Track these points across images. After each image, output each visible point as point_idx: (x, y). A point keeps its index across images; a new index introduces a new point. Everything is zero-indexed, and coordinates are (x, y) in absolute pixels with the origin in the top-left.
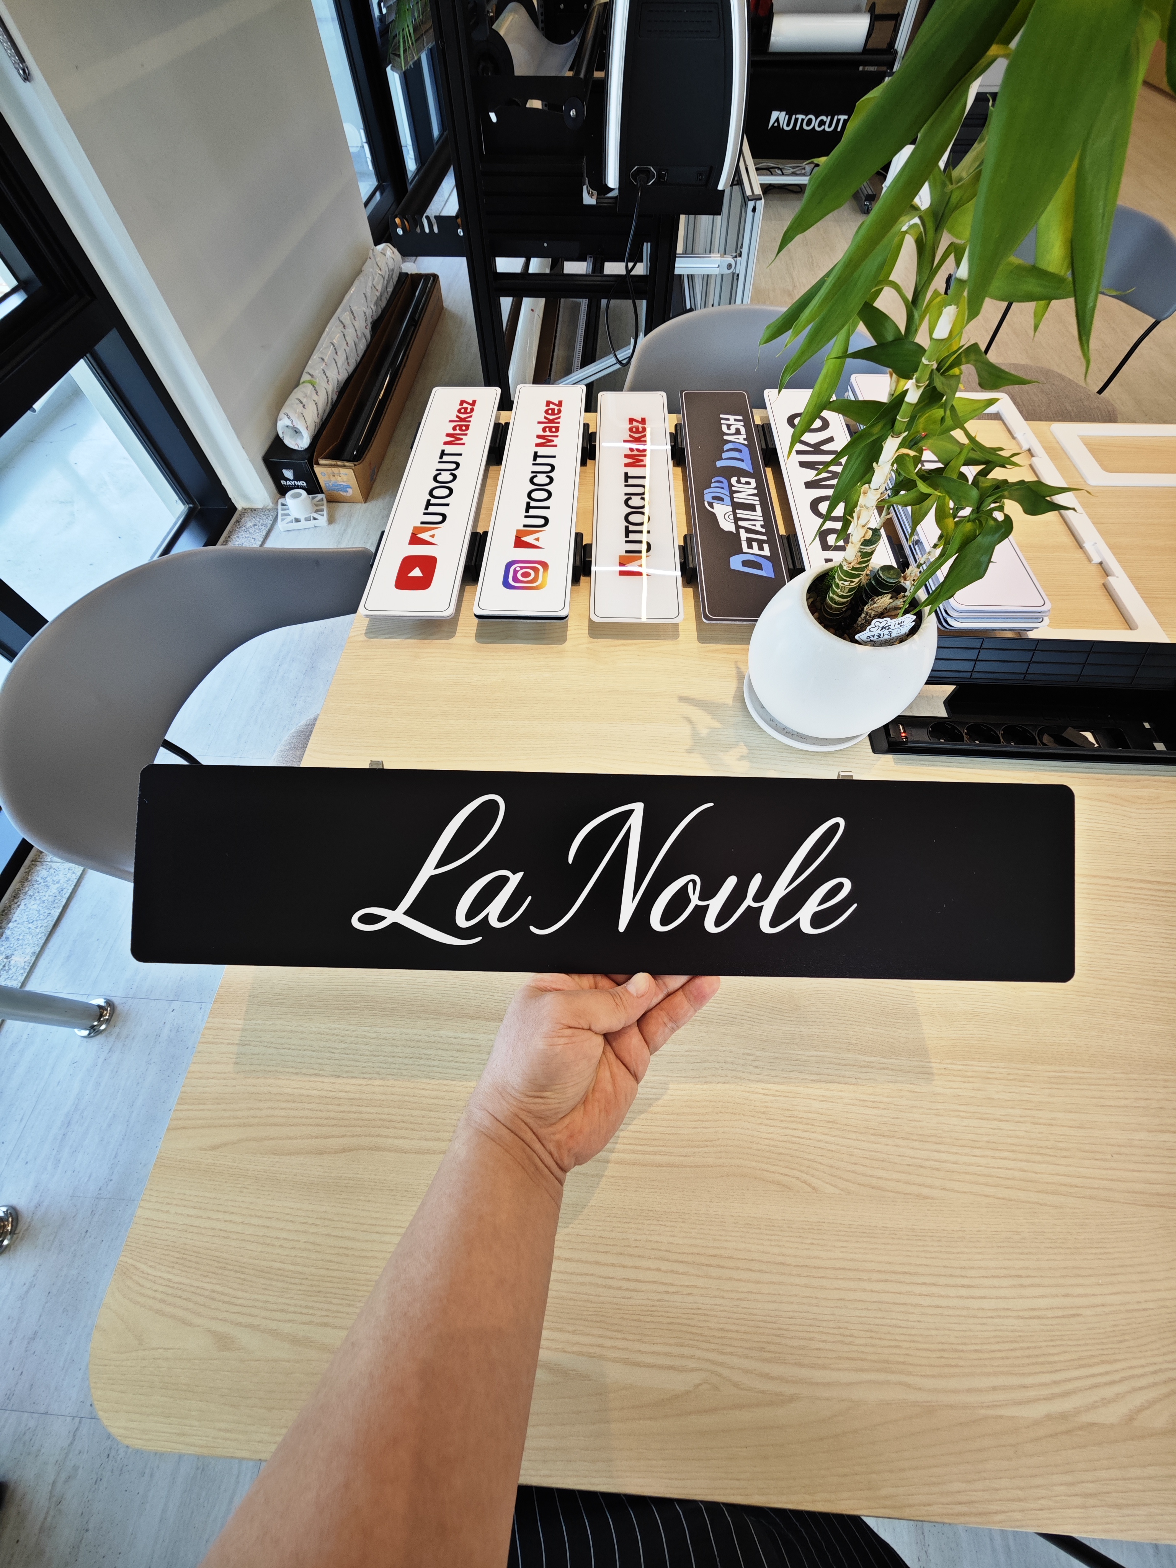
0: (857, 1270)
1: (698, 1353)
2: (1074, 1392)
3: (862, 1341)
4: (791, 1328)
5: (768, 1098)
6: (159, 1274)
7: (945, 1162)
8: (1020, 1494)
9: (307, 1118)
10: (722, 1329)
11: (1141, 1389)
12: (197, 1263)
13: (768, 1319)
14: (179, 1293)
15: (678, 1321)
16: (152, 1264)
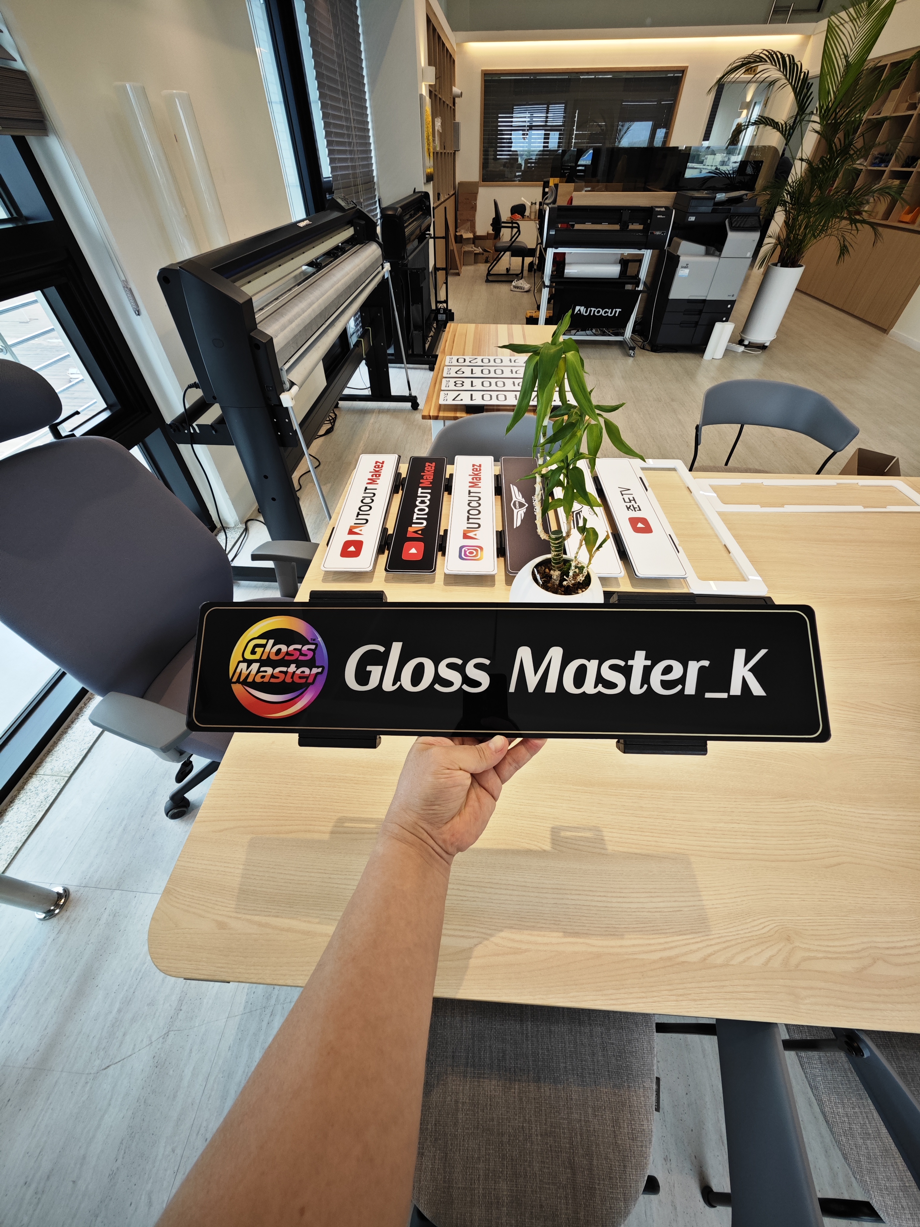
0: (565, 889)
1: (477, 929)
2: (676, 947)
3: (564, 923)
4: (527, 917)
5: (522, 806)
6: (188, 893)
7: (616, 837)
8: (643, 995)
9: (272, 816)
10: (491, 918)
11: (711, 945)
12: (208, 887)
13: (516, 913)
14: (198, 902)
15: (467, 914)
16: (184, 888)
